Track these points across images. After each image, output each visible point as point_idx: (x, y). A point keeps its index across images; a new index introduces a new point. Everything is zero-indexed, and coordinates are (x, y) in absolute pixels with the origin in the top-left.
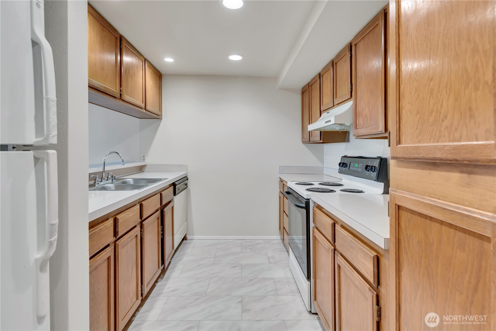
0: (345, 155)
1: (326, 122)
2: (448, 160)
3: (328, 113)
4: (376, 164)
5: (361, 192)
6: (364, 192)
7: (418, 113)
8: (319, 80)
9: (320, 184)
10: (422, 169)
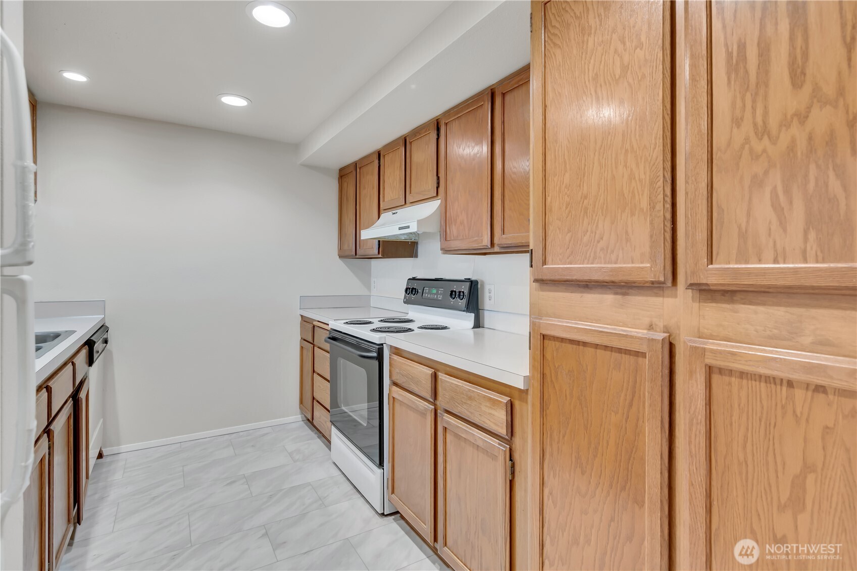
0: (414, 277)
1: (400, 229)
2: (604, 282)
3: (394, 214)
4: (465, 288)
5: (445, 328)
6: (449, 328)
7: (569, 231)
8: (377, 161)
9: (381, 320)
10: (571, 292)
